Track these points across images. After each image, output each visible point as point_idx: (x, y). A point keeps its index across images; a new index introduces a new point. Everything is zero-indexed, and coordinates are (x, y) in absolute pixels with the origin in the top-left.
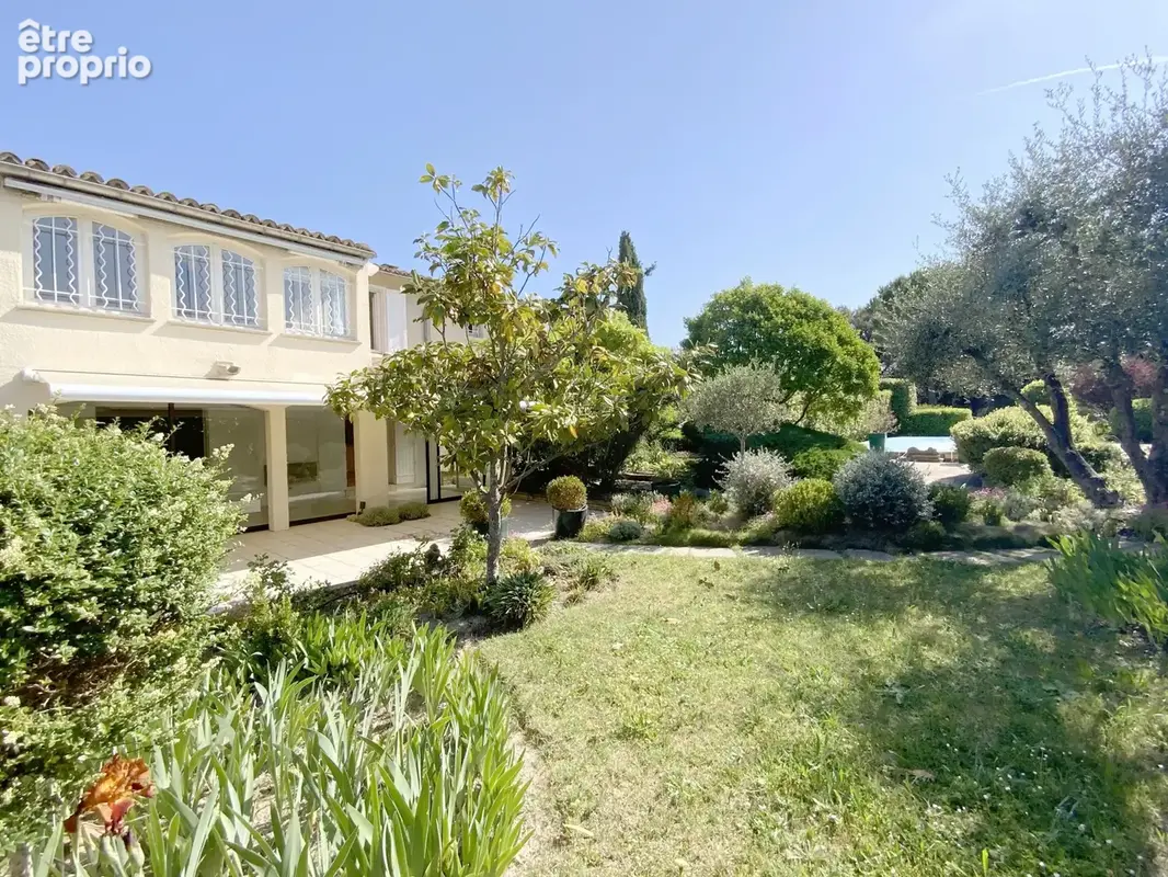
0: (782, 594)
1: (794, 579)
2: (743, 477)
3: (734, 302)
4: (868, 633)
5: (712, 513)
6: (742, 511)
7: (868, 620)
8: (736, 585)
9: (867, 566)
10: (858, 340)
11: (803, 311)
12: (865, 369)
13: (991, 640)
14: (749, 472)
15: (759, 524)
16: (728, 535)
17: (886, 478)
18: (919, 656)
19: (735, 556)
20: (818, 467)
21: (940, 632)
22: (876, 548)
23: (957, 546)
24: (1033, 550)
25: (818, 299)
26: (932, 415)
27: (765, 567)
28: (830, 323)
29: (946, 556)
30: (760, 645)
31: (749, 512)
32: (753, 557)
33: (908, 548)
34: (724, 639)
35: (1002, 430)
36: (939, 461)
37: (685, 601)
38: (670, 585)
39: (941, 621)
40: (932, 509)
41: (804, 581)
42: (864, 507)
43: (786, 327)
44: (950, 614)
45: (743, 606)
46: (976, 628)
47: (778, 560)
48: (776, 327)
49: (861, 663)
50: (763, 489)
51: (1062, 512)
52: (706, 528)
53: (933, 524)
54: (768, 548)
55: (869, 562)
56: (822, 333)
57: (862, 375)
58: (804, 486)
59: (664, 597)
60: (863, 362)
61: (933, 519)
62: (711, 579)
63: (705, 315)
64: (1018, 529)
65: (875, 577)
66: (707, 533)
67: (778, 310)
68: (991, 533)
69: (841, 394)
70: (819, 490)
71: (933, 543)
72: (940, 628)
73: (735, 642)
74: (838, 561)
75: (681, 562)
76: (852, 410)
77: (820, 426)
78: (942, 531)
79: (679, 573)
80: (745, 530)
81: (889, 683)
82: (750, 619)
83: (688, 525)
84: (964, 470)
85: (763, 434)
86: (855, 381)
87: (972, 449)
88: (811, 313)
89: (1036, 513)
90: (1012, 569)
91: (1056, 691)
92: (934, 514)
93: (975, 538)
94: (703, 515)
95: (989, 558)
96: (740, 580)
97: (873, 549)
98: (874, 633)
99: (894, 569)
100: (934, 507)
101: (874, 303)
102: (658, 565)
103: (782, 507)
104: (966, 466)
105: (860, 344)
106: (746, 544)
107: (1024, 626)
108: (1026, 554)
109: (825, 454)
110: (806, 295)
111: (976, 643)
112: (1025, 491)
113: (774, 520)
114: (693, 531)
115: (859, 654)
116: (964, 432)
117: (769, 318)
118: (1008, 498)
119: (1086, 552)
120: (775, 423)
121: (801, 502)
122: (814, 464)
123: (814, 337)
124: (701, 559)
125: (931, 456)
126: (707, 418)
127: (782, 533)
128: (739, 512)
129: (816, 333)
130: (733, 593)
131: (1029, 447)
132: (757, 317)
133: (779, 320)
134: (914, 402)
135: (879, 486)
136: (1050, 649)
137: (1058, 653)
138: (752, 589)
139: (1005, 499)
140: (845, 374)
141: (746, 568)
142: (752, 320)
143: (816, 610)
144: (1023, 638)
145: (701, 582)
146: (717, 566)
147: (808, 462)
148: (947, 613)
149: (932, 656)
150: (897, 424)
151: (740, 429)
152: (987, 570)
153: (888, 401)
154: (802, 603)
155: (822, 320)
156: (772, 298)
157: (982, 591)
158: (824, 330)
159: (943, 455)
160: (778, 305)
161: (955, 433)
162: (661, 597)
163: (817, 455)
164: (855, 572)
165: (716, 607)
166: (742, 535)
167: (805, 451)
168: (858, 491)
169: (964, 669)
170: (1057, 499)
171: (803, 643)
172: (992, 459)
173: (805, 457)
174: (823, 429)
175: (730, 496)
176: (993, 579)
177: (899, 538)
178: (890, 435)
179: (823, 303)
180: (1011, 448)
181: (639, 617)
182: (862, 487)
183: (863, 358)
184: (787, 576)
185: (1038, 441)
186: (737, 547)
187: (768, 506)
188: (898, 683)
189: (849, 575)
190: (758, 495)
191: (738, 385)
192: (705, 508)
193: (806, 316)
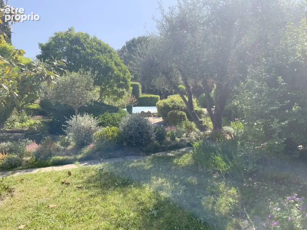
0: (103, 181)
1: (107, 173)
2: (78, 127)
3: (66, 38)
4: (140, 191)
5: (62, 147)
6: (77, 144)
7: (139, 186)
8: (80, 181)
9: (135, 163)
10: (122, 64)
11: (99, 48)
12: (126, 78)
13: (180, 184)
14: (81, 125)
15: (87, 150)
16: (72, 157)
17: (139, 125)
18: (159, 196)
19: (77, 167)
20: (108, 121)
21: (164, 184)
22: (137, 154)
23: (164, 150)
24: (185, 148)
25: (106, 43)
26: (147, 98)
27: (93, 170)
28: (111, 55)
29: (161, 154)
30: (98, 207)
31: (81, 145)
32: (86, 166)
33: (148, 153)
34: (80, 209)
35: (173, 104)
36: (152, 117)
37: (56, 195)
38: (46, 188)
39: (164, 180)
40: (155, 136)
41: (111, 174)
42: (131, 137)
43: (92, 55)
44: (166, 177)
45: (87, 190)
46: (175, 181)
47: (98, 166)
48: (88, 54)
49: (140, 204)
50: (88, 133)
51: (192, 133)
52: (59, 155)
53: (155, 142)
54: (92, 161)
55: (135, 161)
56: (108, 60)
57: (124, 80)
58: (107, 130)
59: (45, 195)
60: (125, 74)
61: (156, 140)
62: (68, 180)
63: (50, 43)
64: (180, 141)
65: (139, 167)
66: (61, 158)
67: (88, 46)
68: (173, 143)
69: (115, 88)
70: (113, 131)
71: (156, 150)
72: (164, 183)
73: (86, 209)
74: (123, 162)
75: (50, 175)
76: (120, 95)
77: (106, 102)
78: (159, 144)
79: (49, 181)
80: (80, 154)
81: (151, 210)
82: (91, 196)
83: (51, 155)
84: (161, 120)
85: (86, 106)
86: (121, 82)
87: (164, 111)
88: (103, 49)
89: (185, 135)
90: (181, 156)
91: (200, 198)
92: (156, 138)
93: (169, 146)
94: (57, 149)
95: (174, 153)
96: (82, 178)
97: (135, 155)
98: (142, 190)
99: (145, 162)
100: (156, 135)
101: (124, 48)
102: (37, 179)
103: (97, 141)
104: (161, 118)
105: (124, 66)
106: (81, 161)
107: (188, 177)
108: (184, 150)
109: (111, 115)
110: (100, 41)
111: (176, 186)
112: (181, 127)
113: (93, 147)
114: (53, 158)
115: (138, 200)
116: (161, 105)
117: (85, 50)
118: (176, 129)
119: (202, 147)
120: (91, 101)
121: (106, 138)
122: (107, 120)
123: (105, 61)
124: (60, 172)
125: (149, 114)
126: (57, 98)
127: (98, 153)
128: (76, 145)
129: (106, 59)
130: (80, 185)
131: (181, 111)
132: (78, 48)
133: (89, 51)
134: (140, 92)
135: (137, 128)
136: (196, 183)
137: (199, 184)
138: (89, 182)
139: (175, 130)
140: (118, 79)
141: (84, 172)
142: (76, 49)
143: (119, 185)
144: (189, 181)
145: (63, 183)
146: (70, 174)
147: (104, 119)
148: (165, 177)
149: (164, 194)
150: (137, 101)
151: (75, 104)
152: (174, 157)
153: (131, 91)
154: (113, 184)
155: (108, 53)
156: (85, 39)
157: (174, 165)
158: (109, 59)
159: (153, 114)
160: (88, 44)
161: (158, 105)
162: (42, 195)
163: (108, 115)
164: (131, 165)
165: (73, 194)
166: (79, 156)
167: (103, 114)
168: (129, 130)
169: (174, 197)
170: (189, 129)
171: (116, 201)
172: (170, 115)
173: (103, 117)
174: (107, 103)
175: (70, 137)
176: (177, 161)
177: (144, 149)
178: (134, 106)
179: (107, 45)
180: (176, 111)
181: (31, 209)
182: (130, 129)
183: (125, 72)
184: (103, 172)
185: (183, 108)
186: (77, 163)
187: (91, 141)
188: (154, 209)
189: (129, 168)
190: (86, 136)
191: (74, 81)
192: (58, 144)
193: (100, 51)
